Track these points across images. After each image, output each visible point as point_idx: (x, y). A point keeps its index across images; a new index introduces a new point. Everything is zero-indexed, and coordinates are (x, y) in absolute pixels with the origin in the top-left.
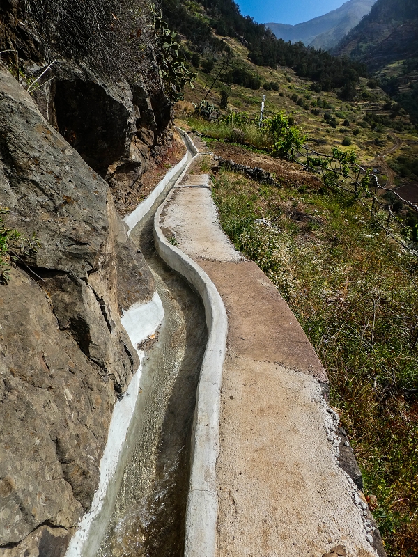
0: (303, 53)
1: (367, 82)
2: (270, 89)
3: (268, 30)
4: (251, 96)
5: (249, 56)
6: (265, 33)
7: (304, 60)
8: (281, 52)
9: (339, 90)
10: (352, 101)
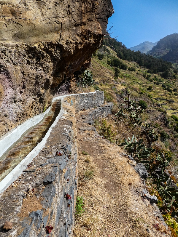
0: (141, 56)
1: (173, 70)
2: (131, 71)
3: (123, 45)
4: (124, 73)
5: (117, 55)
6: (122, 46)
7: (142, 58)
8: (131, 55)
9: (161, 73)
10: (169, 79)
